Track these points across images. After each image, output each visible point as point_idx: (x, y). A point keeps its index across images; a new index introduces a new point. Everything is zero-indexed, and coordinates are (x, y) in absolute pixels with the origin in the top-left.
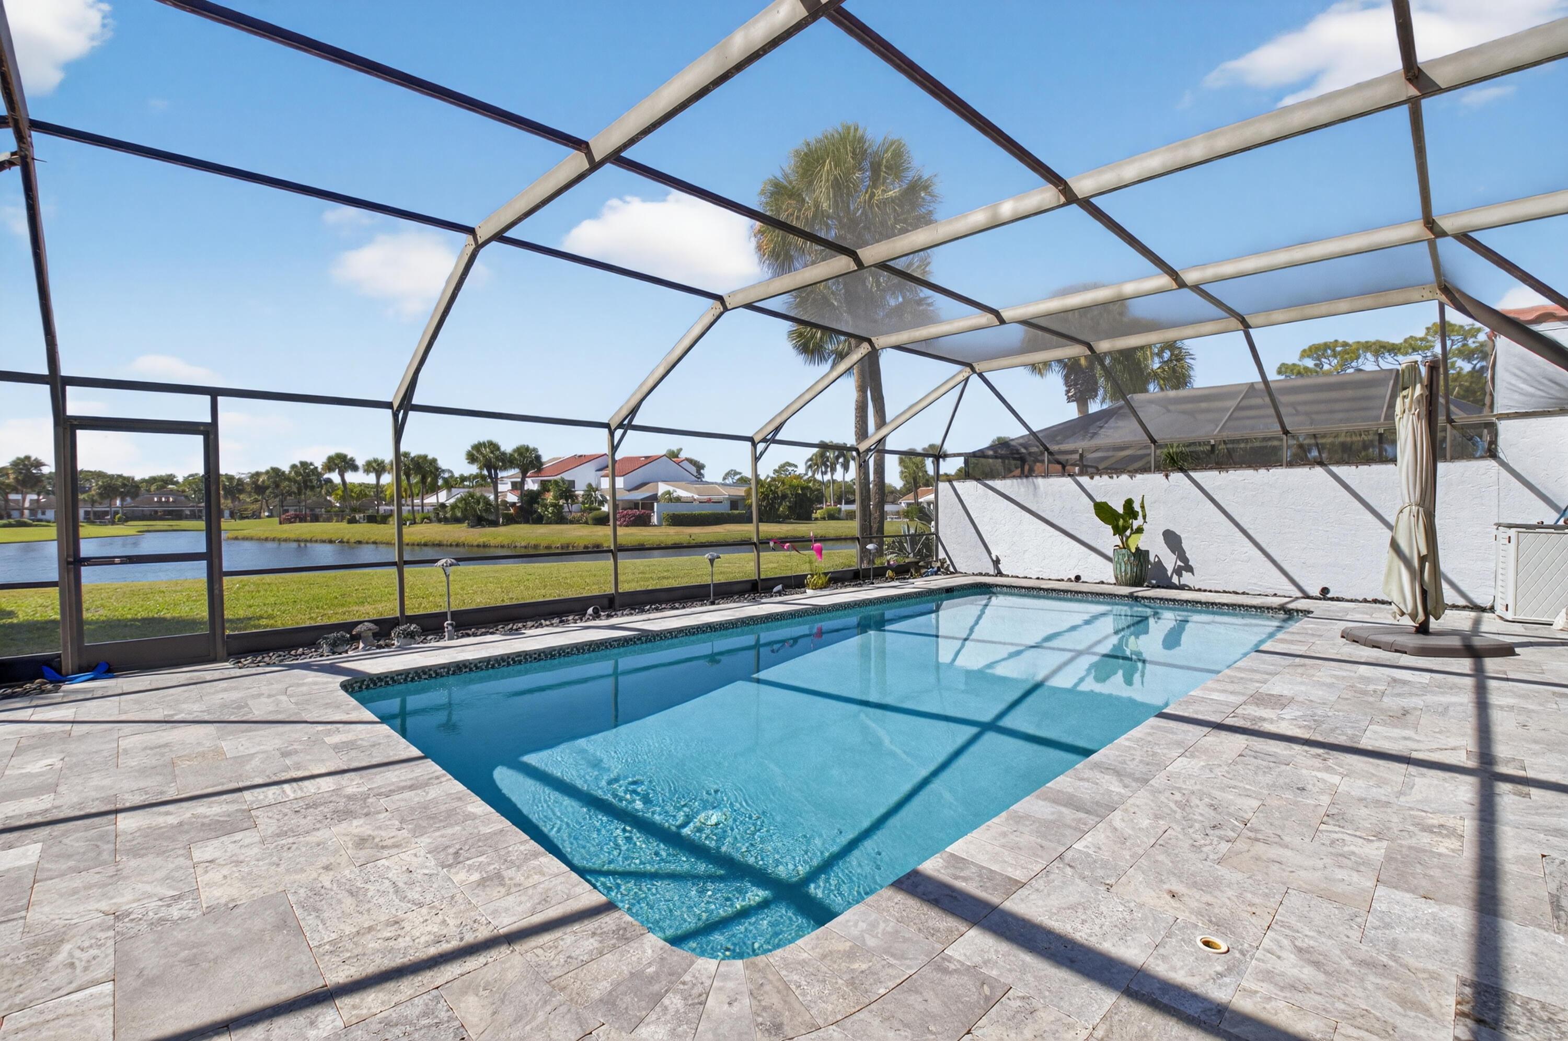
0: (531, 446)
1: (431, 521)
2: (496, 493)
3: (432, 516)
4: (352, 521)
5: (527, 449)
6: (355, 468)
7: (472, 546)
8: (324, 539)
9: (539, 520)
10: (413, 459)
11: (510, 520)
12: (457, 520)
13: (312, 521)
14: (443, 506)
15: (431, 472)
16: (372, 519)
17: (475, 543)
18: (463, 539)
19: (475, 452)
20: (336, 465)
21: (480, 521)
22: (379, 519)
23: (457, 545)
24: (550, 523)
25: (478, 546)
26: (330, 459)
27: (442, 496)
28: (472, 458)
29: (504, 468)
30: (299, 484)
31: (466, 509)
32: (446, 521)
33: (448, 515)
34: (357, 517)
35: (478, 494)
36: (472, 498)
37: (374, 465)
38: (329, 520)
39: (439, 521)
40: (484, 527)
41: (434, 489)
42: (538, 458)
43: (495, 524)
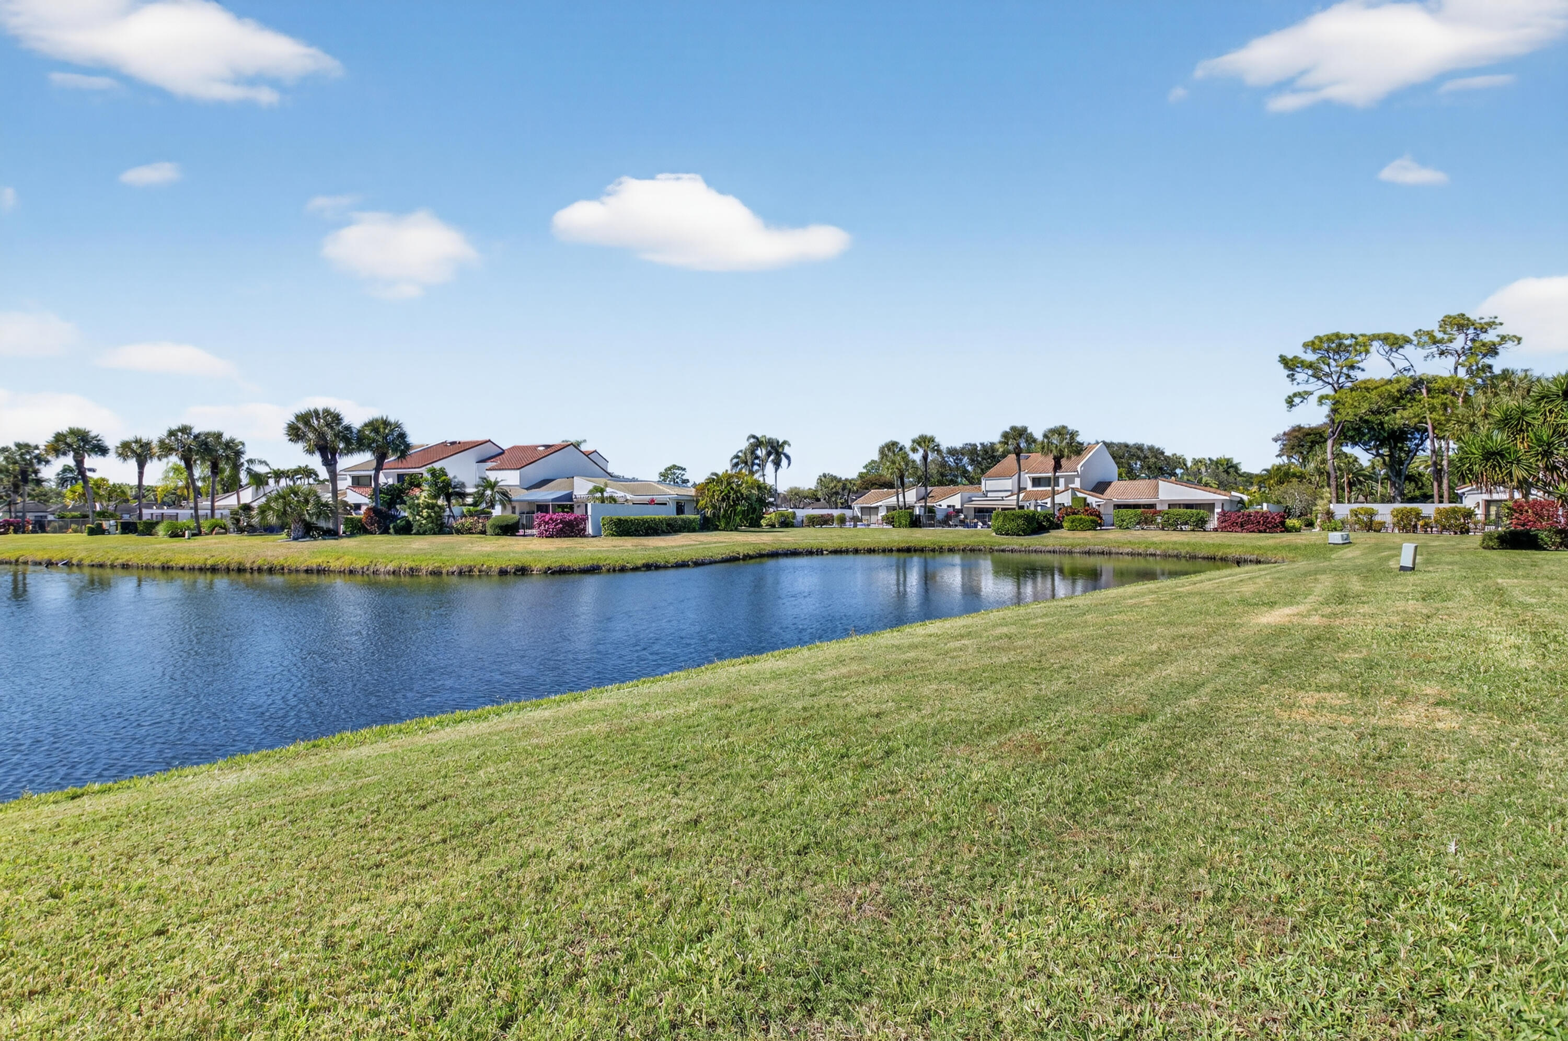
0: (392, 419)
1: (226, 530)
2: (335, 492)
3: (229, 523)
4: (98, 531)
5: (386, 423)
6: (102, 450)
7: (297, 571)
8: (38, 559)
9: (406, 529)
10: (196, 437)
11: (358, 529)
12: (270, 530)
13: (34, 531)
14: (247, 508)
15: (227, 457)
16: (128, 528)
17: (303, 567)
18: (281, 560)
19: (301, 425)
20: (69, 446)
21: (308, 531)
22: (140, 528)
23: (271, 571)
24: (424, 533)
25: (308, 571)
26: (59, 437)
27: (247, 496)
28: (295, 433)
29: (349, 451)
30: (15, 477)
31: (285, 512)
32: (251, 530)
33: (255, 521)
34: (105, 525)
35: (305, 487)
36: (296, 494)
37: (134, 446)
38: (62, 529)
39: (241, 530)
40: (315, 539)
41: (233, 486)
42: (402, 436)
43: (332, 534)
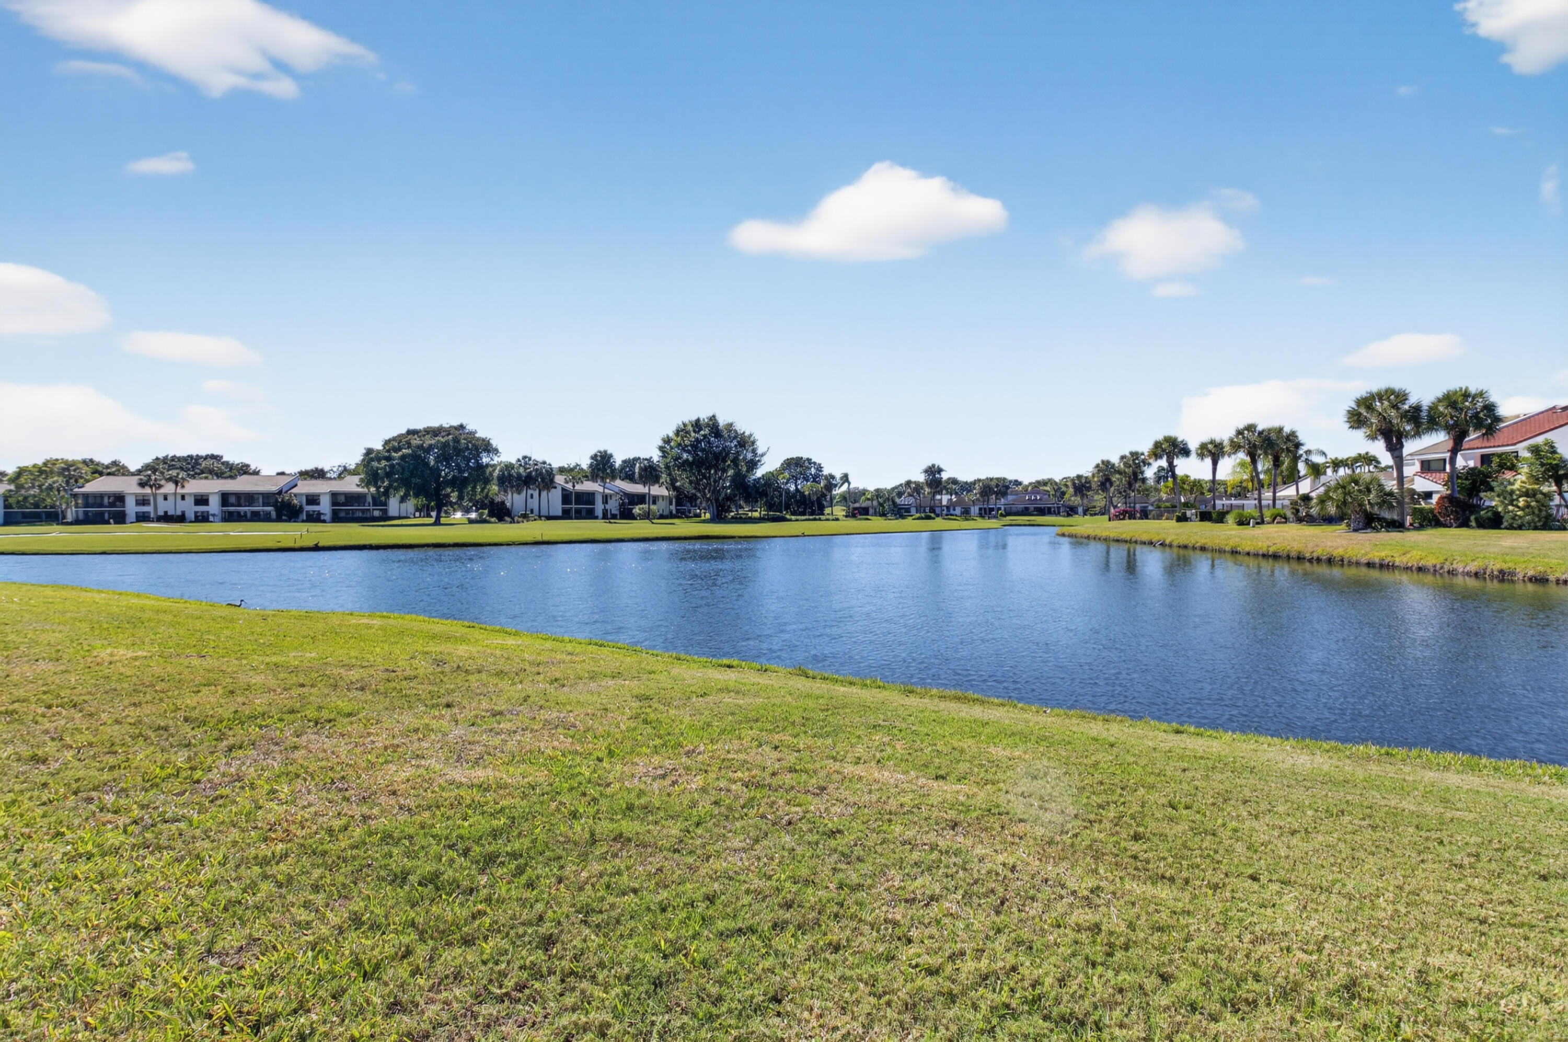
0: (1473, 390)
1: (1286, 520)
2: (1401, 478)
3: (1289, 514)
4: (1183, 519)
5: (1466, 395)
6: (1186, 452)
7: (1358, 564)
8: (1143, 539)
9: (1495, 522)
10: (1260, 433)
11: (1429, 520)
12: (1329, 520)
13: (1141, 518)
14: (1306, 498)
15: (1288, 450)
16: (1205, 517)
17: (1364, 560)
18: (1340, 551)
19: (1363, 411)
20: (1164, 450)
21: (1369, 522)
22: (1214, 516)
23: (1330, 561)
24: (1520, 528)
25: (1369, 565)
26: (1157, 445)
27: (1305, 487)
28: (1356, 420)
29: (1418, 434)
30: (1130, 477)
31: (1345, 503)
32: (1310, 520)
33: (1314, 511)
34: (1189, 513)
35: (1367, 477)
36: (1356, 483)
37: (1210, 446)
38: (1159, 517)
39: (1300, 520)
40: (1378, 531)
41: (1293, 477)
42: (1490, 408)
43: (1397, 525)
